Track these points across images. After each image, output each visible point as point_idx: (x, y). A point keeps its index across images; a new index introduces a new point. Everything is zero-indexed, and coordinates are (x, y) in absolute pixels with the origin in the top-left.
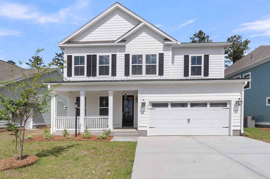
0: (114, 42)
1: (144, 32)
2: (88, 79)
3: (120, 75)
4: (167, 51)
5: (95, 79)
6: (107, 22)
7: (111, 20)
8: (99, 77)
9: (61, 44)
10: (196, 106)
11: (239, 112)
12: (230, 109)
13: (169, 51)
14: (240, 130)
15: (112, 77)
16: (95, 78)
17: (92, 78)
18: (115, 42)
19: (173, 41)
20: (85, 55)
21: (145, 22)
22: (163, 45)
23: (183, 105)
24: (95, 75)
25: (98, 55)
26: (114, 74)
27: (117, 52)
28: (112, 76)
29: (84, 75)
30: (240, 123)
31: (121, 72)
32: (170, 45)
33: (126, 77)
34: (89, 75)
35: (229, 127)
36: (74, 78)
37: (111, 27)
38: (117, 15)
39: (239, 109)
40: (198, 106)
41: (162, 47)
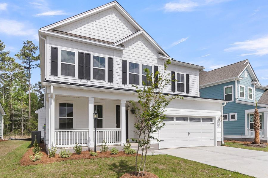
0: (113, 43)
1: (140, 40)
2: (79, 81)
3: (117, 82)
4: (160, 64)
5: (89, 83)
6: (102, 19)
7: (106, 17)
8: (92, 82)
9: (45, 30)
10: (193, 121)
11: (220, 126)
12: (214, 124)
13: (162, 65)
14: (221, 141)
15: (109, 84)
16: (89, 81)
17: (84, 82)
18: (114, 45)
19: (167, 56)
20: (76, 51)
21: (143, 31)
22: (157, 58)
23: (184, 119)
24: (88, 78)
25: (92, 54)
26: (111, 80)
27: (113, 56)
28: (108, 82)
29: (74, 76)
30: (221, 136)
31: (118, 80)
32: (163, 59)
33: (123, 85)
34: (81, 77)
35: (214, 139)
36: (60, 78)
37: (107, 26)
38: (113, 14)
39: (220, 124)
40: (195, 121)
41: (156, 60)
